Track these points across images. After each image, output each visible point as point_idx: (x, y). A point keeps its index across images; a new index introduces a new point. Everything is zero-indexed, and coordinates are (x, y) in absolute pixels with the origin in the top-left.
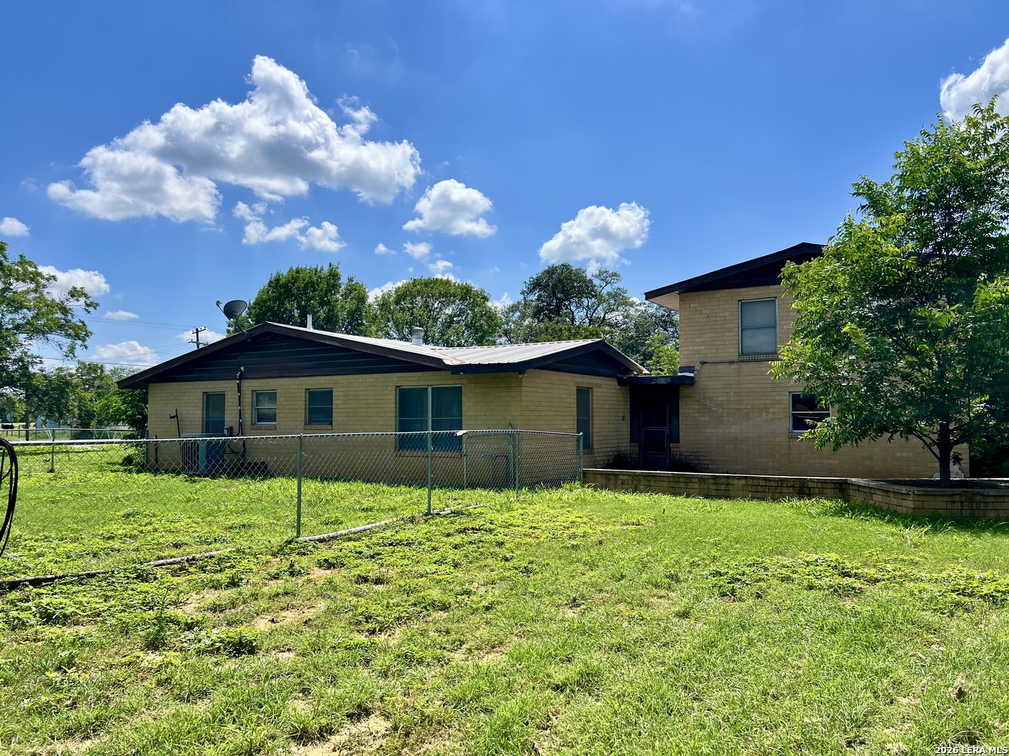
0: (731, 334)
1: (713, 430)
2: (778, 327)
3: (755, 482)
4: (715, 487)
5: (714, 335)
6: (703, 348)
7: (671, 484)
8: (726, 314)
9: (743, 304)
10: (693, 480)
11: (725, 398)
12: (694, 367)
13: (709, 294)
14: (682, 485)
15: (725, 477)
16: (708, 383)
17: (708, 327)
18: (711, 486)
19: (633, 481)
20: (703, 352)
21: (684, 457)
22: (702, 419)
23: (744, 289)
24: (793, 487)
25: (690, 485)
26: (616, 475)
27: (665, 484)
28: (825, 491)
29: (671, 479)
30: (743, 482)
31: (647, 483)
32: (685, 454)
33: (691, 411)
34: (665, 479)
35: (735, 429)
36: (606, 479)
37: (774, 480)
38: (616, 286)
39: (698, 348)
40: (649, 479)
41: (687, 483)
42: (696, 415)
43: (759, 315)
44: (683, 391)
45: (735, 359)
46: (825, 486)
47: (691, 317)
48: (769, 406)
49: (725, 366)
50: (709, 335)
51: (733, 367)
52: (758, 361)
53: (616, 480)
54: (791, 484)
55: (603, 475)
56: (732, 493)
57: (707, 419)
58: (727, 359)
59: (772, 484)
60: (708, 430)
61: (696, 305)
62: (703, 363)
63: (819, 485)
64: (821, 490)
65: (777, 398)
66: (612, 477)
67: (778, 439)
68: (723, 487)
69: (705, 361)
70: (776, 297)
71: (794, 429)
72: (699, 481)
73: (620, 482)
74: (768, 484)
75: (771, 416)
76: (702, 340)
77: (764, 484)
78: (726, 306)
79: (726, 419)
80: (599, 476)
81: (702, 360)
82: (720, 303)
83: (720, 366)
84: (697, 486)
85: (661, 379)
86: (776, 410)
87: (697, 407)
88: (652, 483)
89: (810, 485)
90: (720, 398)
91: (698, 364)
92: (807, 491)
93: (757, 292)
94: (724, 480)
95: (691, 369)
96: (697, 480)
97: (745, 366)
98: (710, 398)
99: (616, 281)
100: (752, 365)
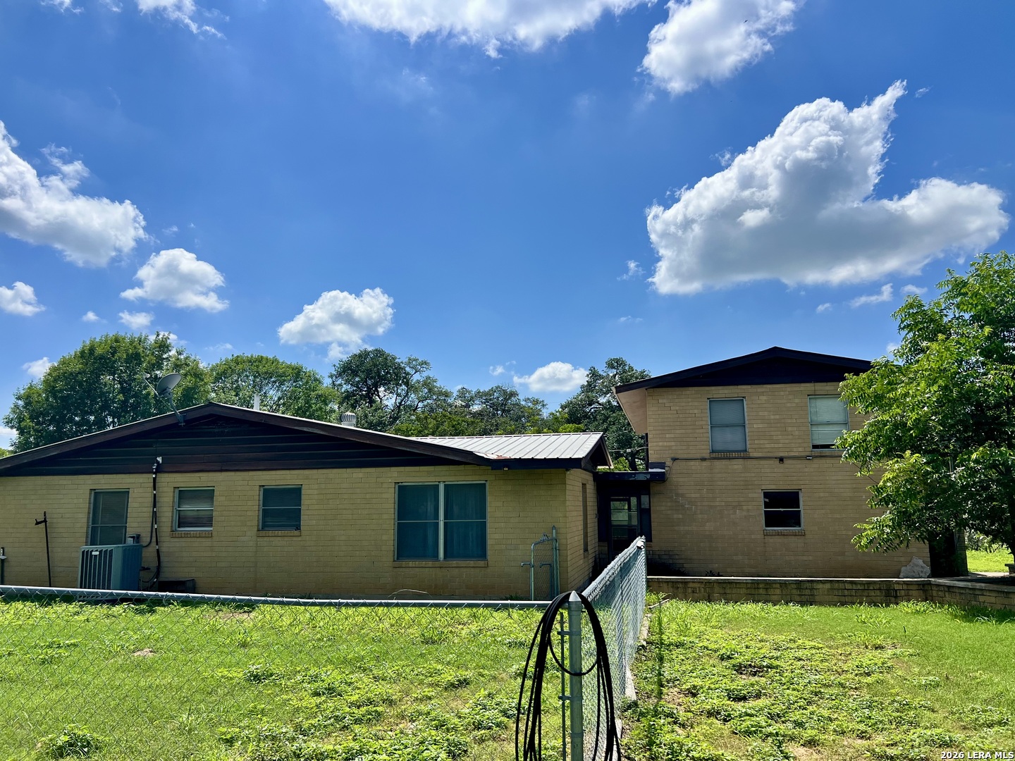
0: (701, 431)
1: (686, 528)
2: (747, 426)
3: (841, 586)
4: (799, 593)
5: (683, 431)
6: (673, 444)
7: (749, 591)
8: (696, 411)
9: (712, 401)
10: (774, 586)
11: (698, 495)
12: (665, 463)
13: (678, 391)
14: (761, 591)
15: (808, 581)
16: (681, 480)
17: (678, 423)
18: (794, 592)
19: (705, 589)
20: (674, 448)
21: (657, 557)
22: (675, 516)
23: (713, 388)
24: (880, 589)
25: (771, 592)
26: (685, 583)
27: (743, 591)
28: (911, 592)
29: (749, 586)
30: (828, 586)
31: (722, 591)
32: (658, 553)
33: (663, 508)
34: (742, 585)
35: (709, 527)
36: (673, 587)
37: (862, 583)
38: (425, 374)
39: (668, 444)
40: (724, 585)
41: (767, 589)
42: (669, 512)
43: (728, 413)
44: (655, 488)
45: (707, 456)
46: (910, 587)
47: (659, 412)
48: (743, 504)
49: (697, 463)
50: (678, 431)
51: (705, 464)
52: (730, 459)
53: (685, 589)
54: (878, 586)
55: (670, 584)
56: (817, 598)
57: (681, 516)
58: (698, 456)
59: (859, 587)
60: (682, 528)
61: (665, 401)
62: (674, 459)
63: (905, 587)
64: (906, 592)
65: (750, 495)
66: (680, 585)
67: (753, 537)
68: (808, 592)
69: (677, 456)
70: (744, 397)
71: (766, 527)
72: (781, 586)
73: (690, 590)
74: (854, 587)
75: (745, 513)
76: (672, 436)
77: (850, 587)
78: (696, 404)
79: (700, 516)
80: (665, 585)
81: (673, 456)
82: (690, 400)
83: (692, 463)
84: (778, 592)
85: (641, 475)
86: (750, 507)
87: (669, 504)
88: (728, 591)
89: (896, 587)
90: (693, 495)
91: (669, 460)
92: (893, 593)
93: (726, 391)
94: (808, 585)
95: (662, 465)
96: (778, 586)
97: (717, 463)
98: (682, 496)
99: (425, 369)
100: (724, 462)
